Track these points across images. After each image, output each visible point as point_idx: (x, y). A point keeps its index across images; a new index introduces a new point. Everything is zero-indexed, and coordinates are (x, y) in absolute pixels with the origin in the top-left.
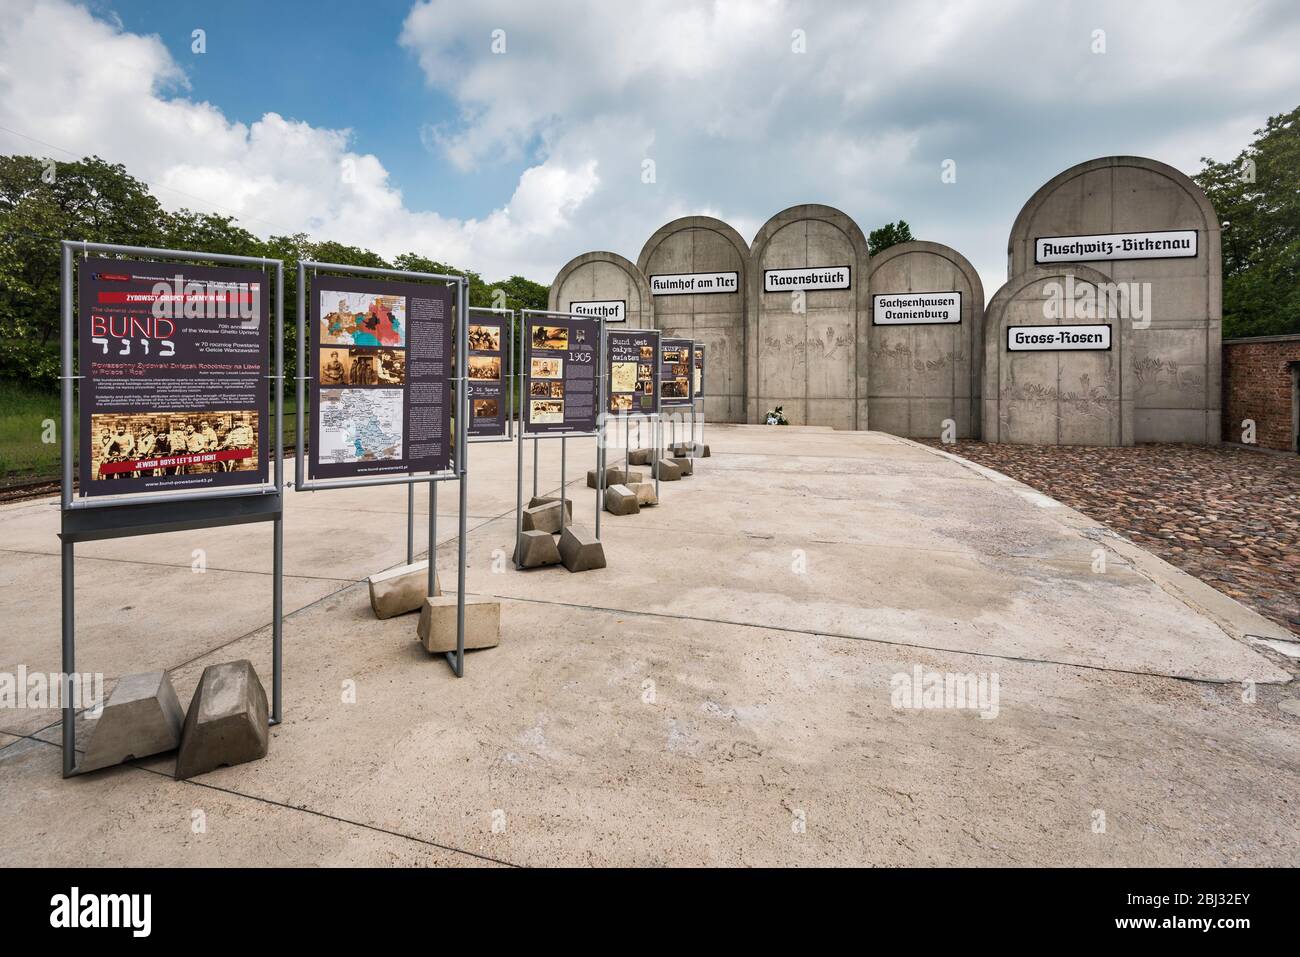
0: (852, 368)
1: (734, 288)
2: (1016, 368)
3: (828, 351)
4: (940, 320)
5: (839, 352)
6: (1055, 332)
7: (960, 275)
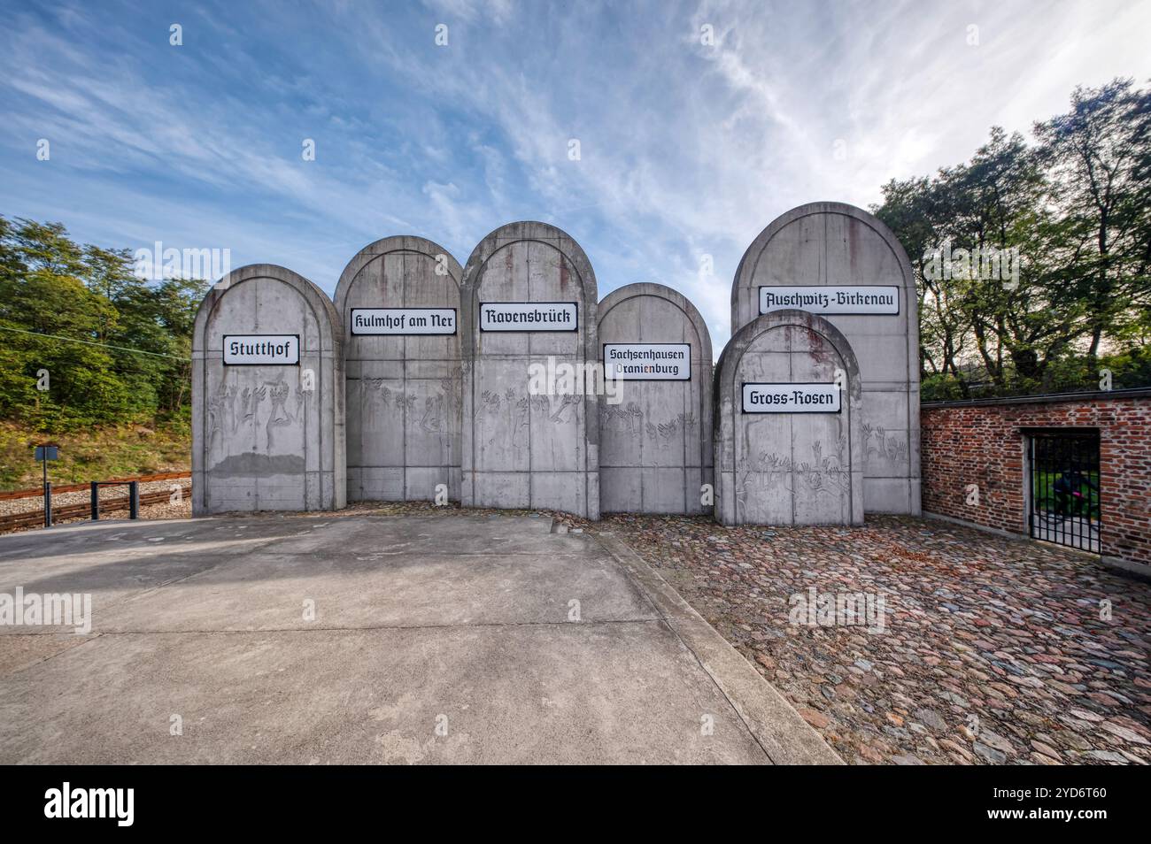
0: (582, 434)
1: (451, 330)
2: (751, 434)
3: (554, 410)
4: (670, 376)
5: (567, 414)
6: (788, 390)
7: (689, 325)
